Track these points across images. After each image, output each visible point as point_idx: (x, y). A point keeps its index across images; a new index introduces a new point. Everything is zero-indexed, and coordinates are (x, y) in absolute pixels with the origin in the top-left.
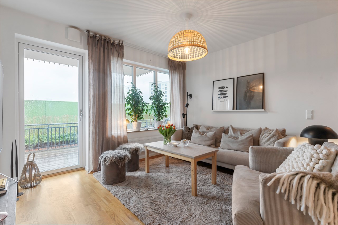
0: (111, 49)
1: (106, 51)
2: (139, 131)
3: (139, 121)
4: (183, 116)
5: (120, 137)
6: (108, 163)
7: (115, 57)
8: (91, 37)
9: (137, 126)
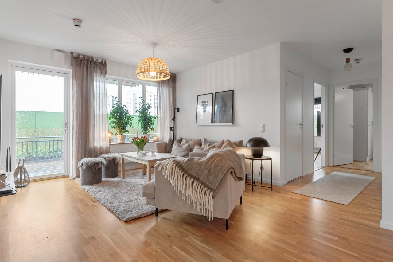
0: (94, 67)
1: (89, 69)
2: (123, 143)
3: (124, 134)
4: (171, 130)
5: (103, 148)
6: (85, 167)
7: (98, 74)
8: (74, 58)
9: (121, 139)
